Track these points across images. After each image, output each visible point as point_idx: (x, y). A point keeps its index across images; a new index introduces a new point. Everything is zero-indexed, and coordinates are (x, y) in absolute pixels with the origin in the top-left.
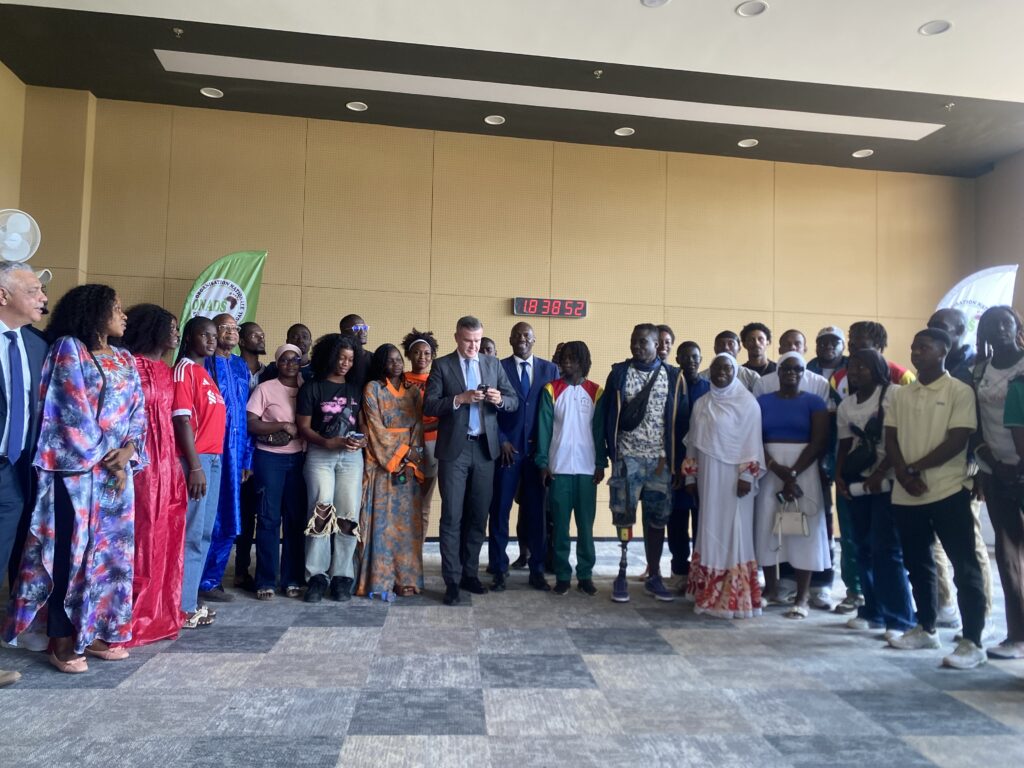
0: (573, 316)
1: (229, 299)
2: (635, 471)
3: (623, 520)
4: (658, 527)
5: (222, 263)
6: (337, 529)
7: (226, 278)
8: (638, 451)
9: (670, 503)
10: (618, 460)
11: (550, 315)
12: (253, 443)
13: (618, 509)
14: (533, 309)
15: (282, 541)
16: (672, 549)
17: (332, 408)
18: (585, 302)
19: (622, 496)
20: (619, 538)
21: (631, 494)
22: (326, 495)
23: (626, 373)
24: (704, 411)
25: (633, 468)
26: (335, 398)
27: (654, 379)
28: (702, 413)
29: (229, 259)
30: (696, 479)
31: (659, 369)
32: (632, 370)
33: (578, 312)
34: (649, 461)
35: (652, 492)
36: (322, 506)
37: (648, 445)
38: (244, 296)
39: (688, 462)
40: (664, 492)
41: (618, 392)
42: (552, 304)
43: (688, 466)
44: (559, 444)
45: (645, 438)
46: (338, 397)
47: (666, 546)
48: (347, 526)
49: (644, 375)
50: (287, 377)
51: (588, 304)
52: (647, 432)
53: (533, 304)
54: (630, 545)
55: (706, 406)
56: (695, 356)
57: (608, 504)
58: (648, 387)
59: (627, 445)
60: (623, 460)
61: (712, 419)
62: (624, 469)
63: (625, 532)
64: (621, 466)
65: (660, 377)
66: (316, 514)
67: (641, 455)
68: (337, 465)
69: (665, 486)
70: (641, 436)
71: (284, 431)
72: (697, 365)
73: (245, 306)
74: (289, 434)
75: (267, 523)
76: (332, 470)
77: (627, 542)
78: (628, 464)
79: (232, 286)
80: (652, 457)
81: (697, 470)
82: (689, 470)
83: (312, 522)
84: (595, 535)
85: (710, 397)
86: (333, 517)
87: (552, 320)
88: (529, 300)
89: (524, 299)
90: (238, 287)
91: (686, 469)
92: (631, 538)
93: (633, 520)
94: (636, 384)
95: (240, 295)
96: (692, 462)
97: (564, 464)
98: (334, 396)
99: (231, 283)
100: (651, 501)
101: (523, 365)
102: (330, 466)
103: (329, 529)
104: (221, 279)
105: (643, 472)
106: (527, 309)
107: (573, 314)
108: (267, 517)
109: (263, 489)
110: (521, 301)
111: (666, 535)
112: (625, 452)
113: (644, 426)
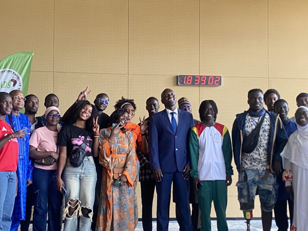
0: (214, 85)
1: (12, 80)
2: (252, 178)
3: (247, 206)
4: (268, 211)
5: (8, 59)
6: (80, 214)
7: (10, 68)
8: (254, 165)
9: (275, 196)
10: (242, 171)
11: (200, 85)
12: (33, 164)
13: (243, 201)
14: (189, 82)
15: (48, 222)
16: (278, 224)
17: (78, 141)
18: (221, 77)
19: (245, 193)
20: (245, 218)
21: (251, 191)
22: (74, 194)
23: (245, 119)
24: (295, 141)
25: (251, 176)
26: (80, 137)
27: (262, 121)
28: (294, 143)
29: (12, 57)
30: (292, 183)
31: (265, 115)
32: (248, 117)
33: (217, 82)
34: (261, 172)
35: (264, 190)
36: (72, 200)
37: (260, 161)
38: (21, 78)
39: (287, 173)
40: (271, 190)
41: (241, 131)
42: (200, 79)
43: (287, 175)
44: (203, 163)
45: (259, 157)
46: (81, 136)
47: (274, 222)
48: (86, 212)
49: (256, 120)
50: (52, 125)
51: (222, 77)
52: (259, 154)
53: (190, 78)
54: (251, 222)
55: (296, 138)
56: (285, 107)
57: (237, 197)
58: (259, 126)
59: (247, 162)
60: (244, 171)
61: (300, 144)
62: (246, 177)
63: (248, 214)
64: (243, 175)
65: (265, 119)
66: (69, 205)
67: (255, 168)
68: (80, 176)
69: (272, 186)
70: (256, 156)
71: (51, 157)
72: (286, 112)
73: (22, 85)
74: (54, 159)
75: (40, 211)
76: (78, 179)
77: (249, 220)
78: (248, 174)
79: (14, 73)
80: (262, 169)
81: (292, 177)
82: (287, 178)
83: (66, 210)
84: (227, 216)
85: (298, 133)
86: (79, 206)
87: (201, 88)
88: (187, 76)
89: (185, 76)
90: (17, 74)
91: (285, 177)
92: (252, 218)
93: (253, 207)
94: (252, 125)
95: (18, 78)
96: (289, 172)
97: (207, 174)
98: (79, 135)
99: (13, 71)
100: (263, 195)
101: (172, 114)
102: (76, 177)
103: (77, 214)
104: (7, 69)
105: (257, 178)
106: (186, 82)
107: (214, 84)
108: (40, 207)
109: (38, 191)
110: (182, 77)
111: (273, 216)
112: (246, 166)
113: (258, 150)
